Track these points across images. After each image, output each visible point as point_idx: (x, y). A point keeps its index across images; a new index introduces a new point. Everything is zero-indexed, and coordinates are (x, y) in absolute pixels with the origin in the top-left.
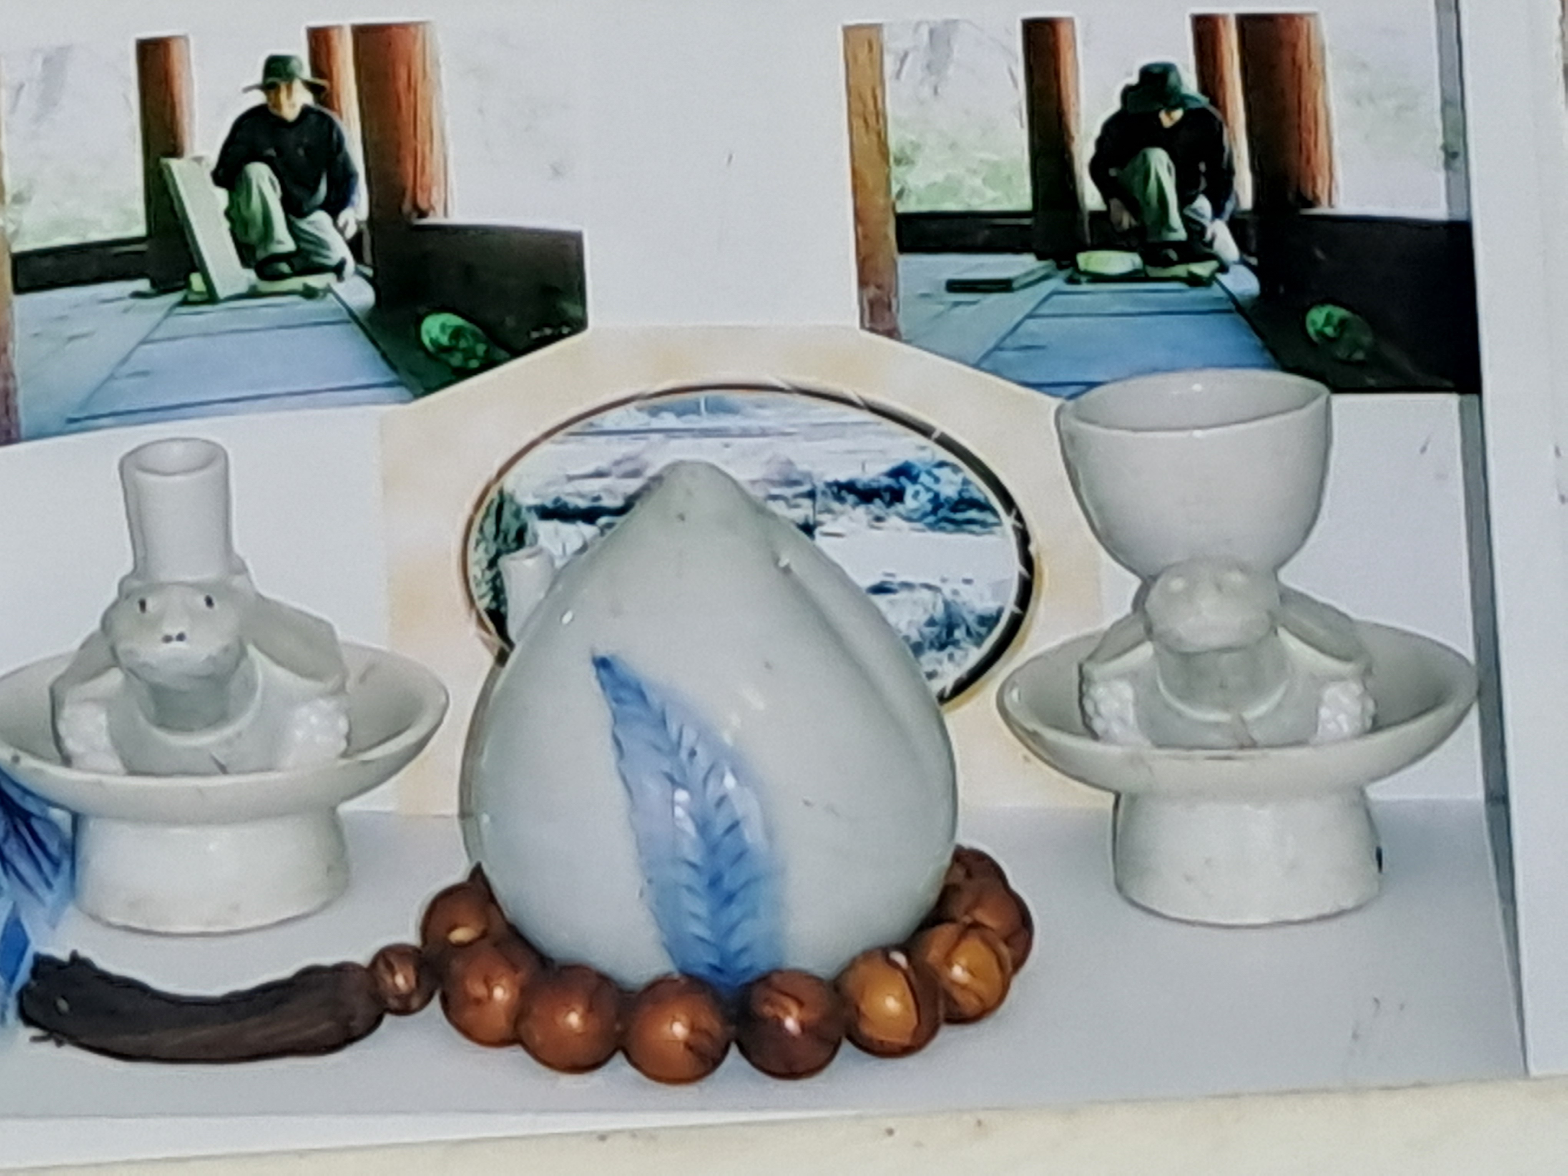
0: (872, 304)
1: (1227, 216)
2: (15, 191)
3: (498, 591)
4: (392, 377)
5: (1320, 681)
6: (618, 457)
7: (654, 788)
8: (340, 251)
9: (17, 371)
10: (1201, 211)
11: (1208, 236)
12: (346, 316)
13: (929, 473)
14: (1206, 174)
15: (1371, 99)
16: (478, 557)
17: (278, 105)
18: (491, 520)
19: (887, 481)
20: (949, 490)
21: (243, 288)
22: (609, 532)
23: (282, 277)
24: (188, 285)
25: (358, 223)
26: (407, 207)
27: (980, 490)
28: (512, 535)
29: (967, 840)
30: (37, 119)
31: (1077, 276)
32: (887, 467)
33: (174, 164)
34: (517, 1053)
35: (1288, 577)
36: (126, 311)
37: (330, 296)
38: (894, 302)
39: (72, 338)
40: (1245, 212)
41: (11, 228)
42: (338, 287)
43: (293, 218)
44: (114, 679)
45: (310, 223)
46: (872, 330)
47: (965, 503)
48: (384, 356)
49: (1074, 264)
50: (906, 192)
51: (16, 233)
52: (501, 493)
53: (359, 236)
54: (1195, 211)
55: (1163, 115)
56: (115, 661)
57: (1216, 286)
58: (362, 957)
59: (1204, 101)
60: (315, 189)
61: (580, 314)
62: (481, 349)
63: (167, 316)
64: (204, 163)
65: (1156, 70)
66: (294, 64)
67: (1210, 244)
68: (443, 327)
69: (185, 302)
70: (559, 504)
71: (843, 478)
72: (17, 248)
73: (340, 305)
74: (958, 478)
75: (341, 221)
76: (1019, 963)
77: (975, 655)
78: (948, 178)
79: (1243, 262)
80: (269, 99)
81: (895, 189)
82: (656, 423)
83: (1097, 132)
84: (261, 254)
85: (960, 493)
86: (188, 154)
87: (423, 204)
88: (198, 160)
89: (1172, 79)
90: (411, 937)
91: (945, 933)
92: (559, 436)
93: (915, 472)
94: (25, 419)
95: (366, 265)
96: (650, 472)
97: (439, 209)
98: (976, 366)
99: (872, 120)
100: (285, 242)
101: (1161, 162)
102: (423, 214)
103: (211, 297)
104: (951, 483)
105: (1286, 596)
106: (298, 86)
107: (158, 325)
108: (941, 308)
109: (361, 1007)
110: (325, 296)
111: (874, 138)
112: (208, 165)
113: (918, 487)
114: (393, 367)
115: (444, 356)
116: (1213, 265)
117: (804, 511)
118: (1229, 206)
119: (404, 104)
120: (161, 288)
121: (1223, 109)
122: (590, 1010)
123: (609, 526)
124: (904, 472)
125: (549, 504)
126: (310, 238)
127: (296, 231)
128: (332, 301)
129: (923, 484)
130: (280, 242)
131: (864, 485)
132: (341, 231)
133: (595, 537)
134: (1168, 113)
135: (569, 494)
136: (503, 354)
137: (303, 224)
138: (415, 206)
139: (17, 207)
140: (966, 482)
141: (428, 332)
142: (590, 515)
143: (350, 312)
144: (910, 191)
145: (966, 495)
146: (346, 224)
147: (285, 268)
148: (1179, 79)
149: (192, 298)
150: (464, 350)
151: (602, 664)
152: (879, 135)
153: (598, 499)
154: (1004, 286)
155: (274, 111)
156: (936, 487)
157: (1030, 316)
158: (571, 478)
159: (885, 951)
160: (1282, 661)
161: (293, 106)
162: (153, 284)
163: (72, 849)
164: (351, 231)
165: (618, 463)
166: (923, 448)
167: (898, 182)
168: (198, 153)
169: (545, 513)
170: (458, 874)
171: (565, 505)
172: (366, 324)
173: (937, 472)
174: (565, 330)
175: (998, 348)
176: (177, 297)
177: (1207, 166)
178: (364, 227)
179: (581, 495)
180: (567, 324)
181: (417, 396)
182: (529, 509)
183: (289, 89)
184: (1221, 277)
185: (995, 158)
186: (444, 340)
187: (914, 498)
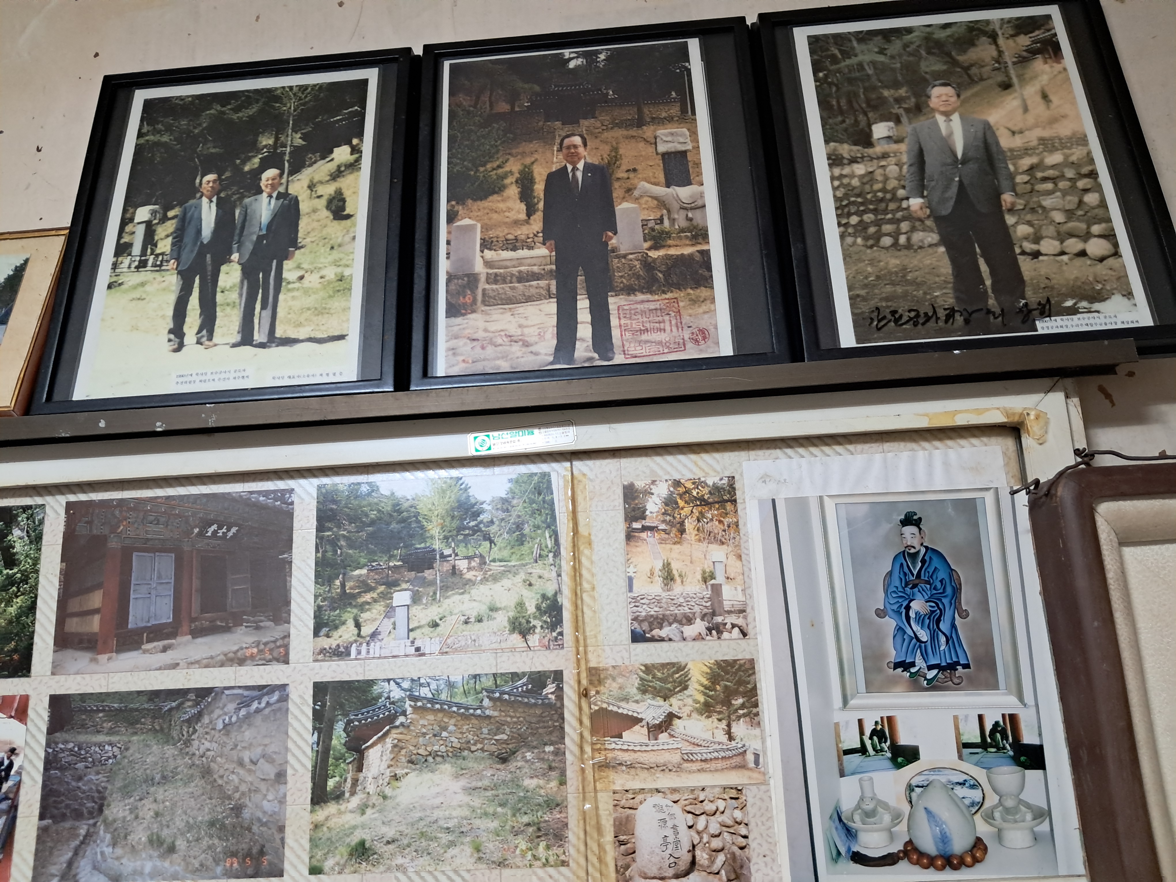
0: (959, 756)
1: (1008, 742)
3: (910, 798)
4: (895, 767)
6: (926, 778)
7: (934, 827)
8: (886, 749)
9: (845, 767)
10: (1005, 743)
11: (1006, 746)
14: (1005, 737)
15: (1028, 726)
16: (908, 793)
18: (909, 787)
22: (925, 789)
28: (912, 790)
29: (978, 835)
32: (963, 780)
34: (917, 866)
35: (1021, 797)
36: (858, 758)
39: (853, 762)
44: (860, 811)
46: (960, 760)
48: (893, 764)
51: (843, 746)
52: (910, 783)
56: (860, 808)
58: (896, 851)
59: (1004, 726)
61: (919, 757)
62: (907, 762)
65: (997, 722)
66: (878, 722)
68: (901, 760)
70: (918, 785)
71: (957, 782)
72: (843, 749)
74: (973, 781)
76: (986, 853)
77: (977, 808)
78: (969, 737)
80: (875, 727)
82: (931, 773)
83: (989, 730)
89: (999, 723)
90: (902, 848)
91: (975, 849)
92: (918, 775)
93: (966, 780)
94: (846, 773)
96: (930, 780)
97: (899, 742)
98: (975, 765)
101: (998, 735)
107: (862, 760)
108: (970, 757)
109: (896, 858)
115: (901, 764)
117: (952, 786)
119: (893, 727)
122: (927, 859)
127: (880, 746)
130: (879, 749)
131: (960, 782)
134: (999, 728)
136: (910, 763)
139: (843, 742)
142: (922, 787)
145: (974, 784)
147: (880, 752)
151: (926, 809)
152: (959, 731)
154: (977, 753)
155: (876, 729)
156: (969, 783)
157: (981, 758)
159: (966, 852)
161: (879, 728)
162: (861, 754)
163: (856, 835)
164: (888, 746)
166: (968, 777)
167: (962, 738)
169: (916, 787)
170: (908, 839)
173: (969, 780)
175: (978, 763)
176: (865, 756)
177: (1005, 735)
179: (921, 784)
180: (917, 759)
181: (898, 770)
183: (878, 725)
185: (975, 733)
187: (967, 785)
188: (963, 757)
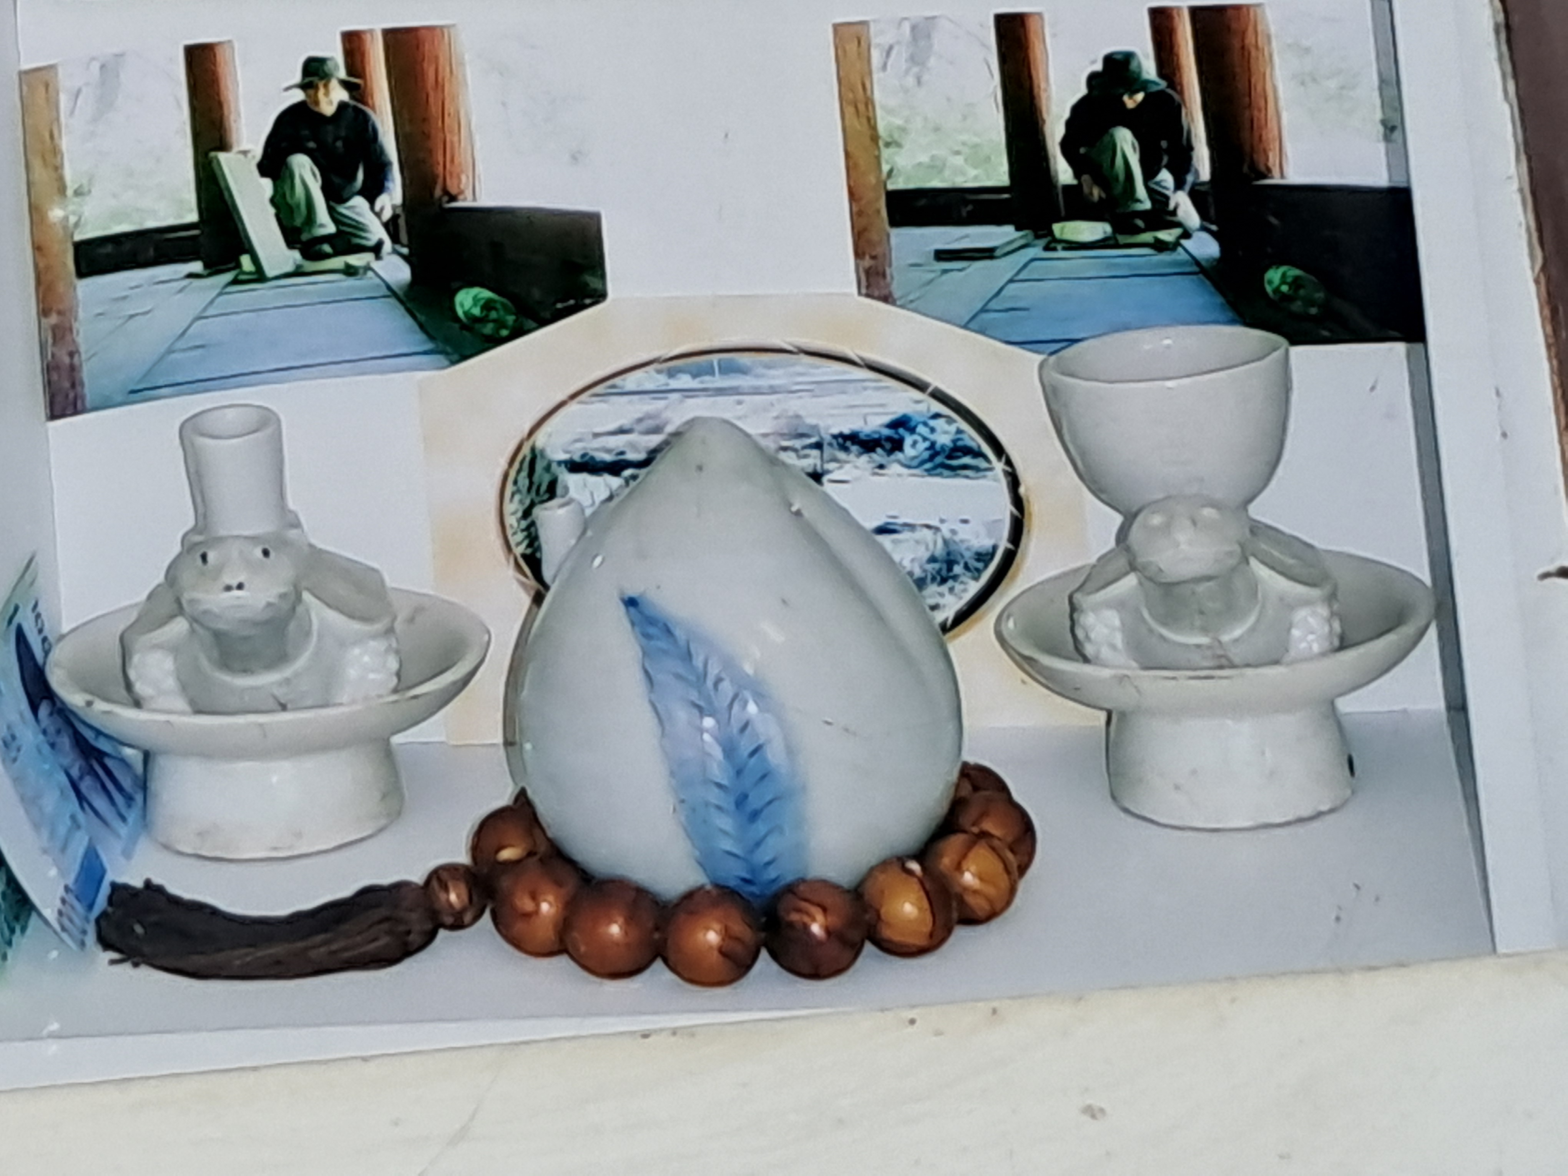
0: (868, 272)
1: (1188, 187)
2: (76, 186)
3: (533, 539)
4: (429, 346)
5: (1289, 605)
6: (639, 415)
7: (682, 715)
8: (377, 232)
9: (82, 349)
10: (1163, 184)
11: (1172, 206)
12: (386, 292)
13: (925, 424)
14: (1167, 151)
15: (1314, 80)
16: (513, 508)
17: (317, 103)
18: (524, 474)
19: (887, 432)
20: (944, 439)
21: (289, 268)
22: (633, 484)
23: (326, 256)
24: (238, 265)
25: (394, 207)
26: (438, 192)
27: (973, 439)
28: (544, 488)
29: (971, 757)
30: (95, 120)
31: (1053, 245)
32: (887, 419)
33: (222, 156)
34: (563, 962)
36: (181, 291)
37: (370, 274)
38: (888, 271)
39: (132, 316)
40: (1203, 184)
41: (73, 219)
42: (376, 265)
43: (332, 204)
44: (180, 626)
45: (348, 208)
46: (868, 296)
47: (959, 450)
48: (422, 326)
49: (1051, 233)
50: (895, 172)
51: (77, 225)
52: (533, 449)
53: (395, 218)
54: (1158, 183)
55: (1126, 98)
56: (179, 610)
57: (1180, 249)
58: (417, 876)
59: (1163, 84)
60: (354, 177)
61: (600, 286)
62: (510, 319)
63: (220, 294)
64: (250, 155)
65: (1119, 57)
66: (330, 64)
67: (1174, 213)
68: (476, 300)
69: (235, 282)
70: (586, 458)
71: (846, 431)
72: (78, 237)
73: (378, 281)
74: (953, 428)
75: (377, 208)
76: (1023, 869)
77: (974, 588)
78: (933, 158)
79: (1203, 228)
80: (307, 95)
81: (885, 168)
82: (674, 384)
83: (1067, 114)
84: (305, 237)
85: (954, 441)
86: (235, 149)
87: (453, 191)
88: (245, 153)
89: (1133, 66)
90: (463, 858)
91: (956, 842)
92: (583, 397)
93: (913, 424)
94: (90, 391)
95: (403, 246)
96: (670, 429)
97: (469, 193)
98: (965, 327)
99: (861, 107)
100: (326, 225)
101: (1126, 141)
102: (453, 198)
103: (260, 276)
104: (946, 432)
105: (1257, 529)
106: (334, 84)
107: (212, 302)
108: (932, 275)
109: (417, 922)
110: (365, 273)
111: (864, 121)
112: (254, 157)
113: (916, 437)
114: (431, 337)
115: (477, 326)
116: (1177, 231)
117: (813, 460)
118: (1190, 178)
119: (431, 100)
120: (213, 268)
121: (1181, 93)
122: (630, 921)
123: (634, 477)
124: (902, 423)
125: (577, 458)
126: (349, 222)
127: (336, 215)
128: (371, 278)
129: (920, 434)
130: (322, 226)
131: (867, 436)
132: (378, 215)
133: (620, 487)
134: (1131, 97)
135: (597, 450)
136: (531, 324)
137: (342, 209)
138: (446, 192)
139: (76, 200)
140: (959, 431)
141: (462, 305)
142: (615, 468)
143: (389, 287)
144: (899, 170)
145: (960, 443)
146: (382, 209)
147: (327, 248)
148: (1139, 66)
149: (243, 277)
150: (494, 321)
151: (631, 603)
152: (869, 119)
153: (622, 453)
154: (988, 254)
155: (312, 107)
156: (932, 437)
157: (1011, 281)
158: (596, 435)
159: (900, 861)
160: (1254, 587)
161: (331, 103)
162: (206, 266)
163: (144, 784)
164: (387, 215)
165: (640, 420)
166: (918, 402)
167: (887, 162)
168: (244, 146)
169: (574, 467)
170: (504, 798)
171: (592, 458)
172: (404, 299)
173: (932, 423)
174: (588, 301)
175: (984, 310)
176: (228, 277)
177: (1169, 143)
178: (399, 211)
179: (608, 451)
180: (590, 296)
181: (453, 363)
182: (560, 463)
183: (326, 86)
184: (1184, 242)
185: (976, 140)
186: (476, 311)
187: (912, 447)
188: (888, 277)
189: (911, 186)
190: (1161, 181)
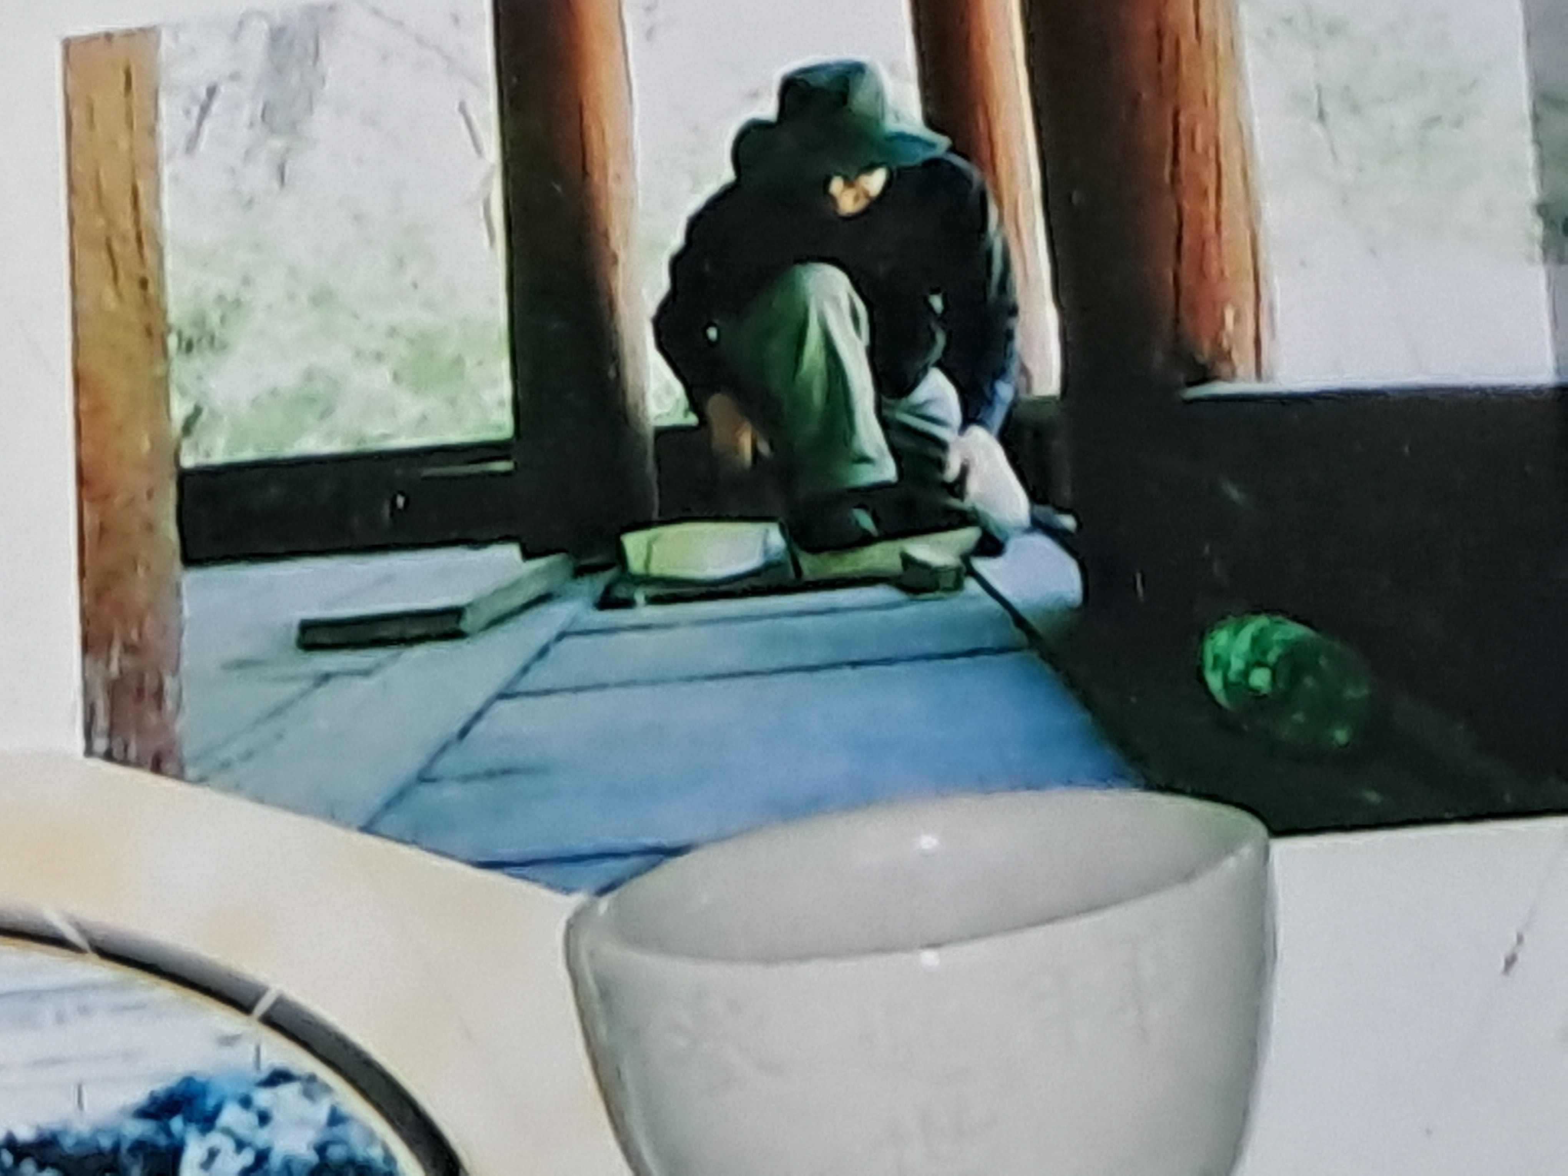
0: (114, 689)
1: (998, 416)
10: (933, 411)
13: (246, 1102)
14: (942, 319)
19: (136, 1129)
20: (295, 1141)
27: (371, 1137)
31: (621, 592)
32: (139, 1095)
38: (169, 683)
40: (1046, 401)
46: (108, 756)
49: (620, 558)
50: (204, 417)
54: (916, 411)
55: (836, 185)
57: (972, 586)
59: (943, 142)
65: (823, 79)
71: (25, 1133)
74: (322, 1112)
78: (309, 376)
79: (1038, 525)
81: (179, 410)
83: (677, 240)
85: (321, 1149)
89: (861, 99)
93: (211, 1103)
98: (367, 829)
99: (125, 251)
101: (836, 300)
104: (302, 1122)
108: (294, 688)
111: (129, 288)
113: (215, 1139)
116: (969, 536)
118: (1005, 391)
124: (180, 1102)
129: (228, 1132)
131: (79, 1143)
134: (849, 183)
140: (336, 1119)
144: (212, 413)
145: (336, 1153)
148: (879, 95)
152: (142, 283)
154: (445, 625)
156: (261, 1137)
157: (503, 696)
166: (229, 1041)
167: (183, 393)
173: (263, 1098)
175: (424, 778)
177: (951, 297)
184: (981, 565)
185: (426, 319)
188: (169, 704)
189: (248, 454)
190: (927, 402)
